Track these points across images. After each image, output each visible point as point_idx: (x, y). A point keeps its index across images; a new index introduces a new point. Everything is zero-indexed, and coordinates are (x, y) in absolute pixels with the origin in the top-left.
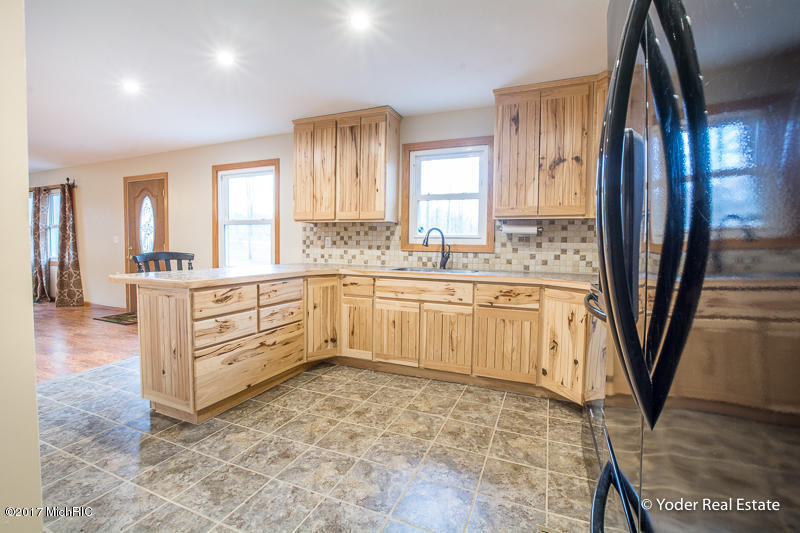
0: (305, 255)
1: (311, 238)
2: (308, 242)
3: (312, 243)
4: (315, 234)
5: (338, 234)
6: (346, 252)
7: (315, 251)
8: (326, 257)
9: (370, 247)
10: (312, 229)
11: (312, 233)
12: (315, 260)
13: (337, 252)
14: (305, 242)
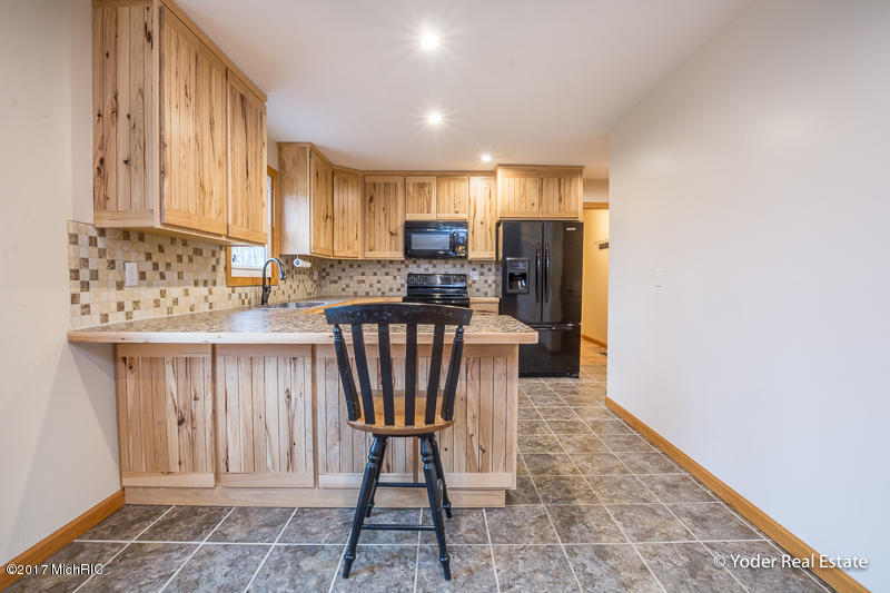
0: (77, 307)
1: (93, 264)
2: (85, 275)
3: (95, 275)
4: (102, 253)
5: (149, 257)
6: (163, 294)
7: (102, 298)
8: (129, 307)
9: (196, 284)
10: (93, 242)
11: (95, 251)
12: (105, 318)
13: (148, 294)
14: (75, 274)
